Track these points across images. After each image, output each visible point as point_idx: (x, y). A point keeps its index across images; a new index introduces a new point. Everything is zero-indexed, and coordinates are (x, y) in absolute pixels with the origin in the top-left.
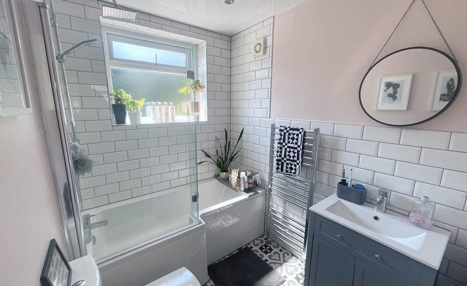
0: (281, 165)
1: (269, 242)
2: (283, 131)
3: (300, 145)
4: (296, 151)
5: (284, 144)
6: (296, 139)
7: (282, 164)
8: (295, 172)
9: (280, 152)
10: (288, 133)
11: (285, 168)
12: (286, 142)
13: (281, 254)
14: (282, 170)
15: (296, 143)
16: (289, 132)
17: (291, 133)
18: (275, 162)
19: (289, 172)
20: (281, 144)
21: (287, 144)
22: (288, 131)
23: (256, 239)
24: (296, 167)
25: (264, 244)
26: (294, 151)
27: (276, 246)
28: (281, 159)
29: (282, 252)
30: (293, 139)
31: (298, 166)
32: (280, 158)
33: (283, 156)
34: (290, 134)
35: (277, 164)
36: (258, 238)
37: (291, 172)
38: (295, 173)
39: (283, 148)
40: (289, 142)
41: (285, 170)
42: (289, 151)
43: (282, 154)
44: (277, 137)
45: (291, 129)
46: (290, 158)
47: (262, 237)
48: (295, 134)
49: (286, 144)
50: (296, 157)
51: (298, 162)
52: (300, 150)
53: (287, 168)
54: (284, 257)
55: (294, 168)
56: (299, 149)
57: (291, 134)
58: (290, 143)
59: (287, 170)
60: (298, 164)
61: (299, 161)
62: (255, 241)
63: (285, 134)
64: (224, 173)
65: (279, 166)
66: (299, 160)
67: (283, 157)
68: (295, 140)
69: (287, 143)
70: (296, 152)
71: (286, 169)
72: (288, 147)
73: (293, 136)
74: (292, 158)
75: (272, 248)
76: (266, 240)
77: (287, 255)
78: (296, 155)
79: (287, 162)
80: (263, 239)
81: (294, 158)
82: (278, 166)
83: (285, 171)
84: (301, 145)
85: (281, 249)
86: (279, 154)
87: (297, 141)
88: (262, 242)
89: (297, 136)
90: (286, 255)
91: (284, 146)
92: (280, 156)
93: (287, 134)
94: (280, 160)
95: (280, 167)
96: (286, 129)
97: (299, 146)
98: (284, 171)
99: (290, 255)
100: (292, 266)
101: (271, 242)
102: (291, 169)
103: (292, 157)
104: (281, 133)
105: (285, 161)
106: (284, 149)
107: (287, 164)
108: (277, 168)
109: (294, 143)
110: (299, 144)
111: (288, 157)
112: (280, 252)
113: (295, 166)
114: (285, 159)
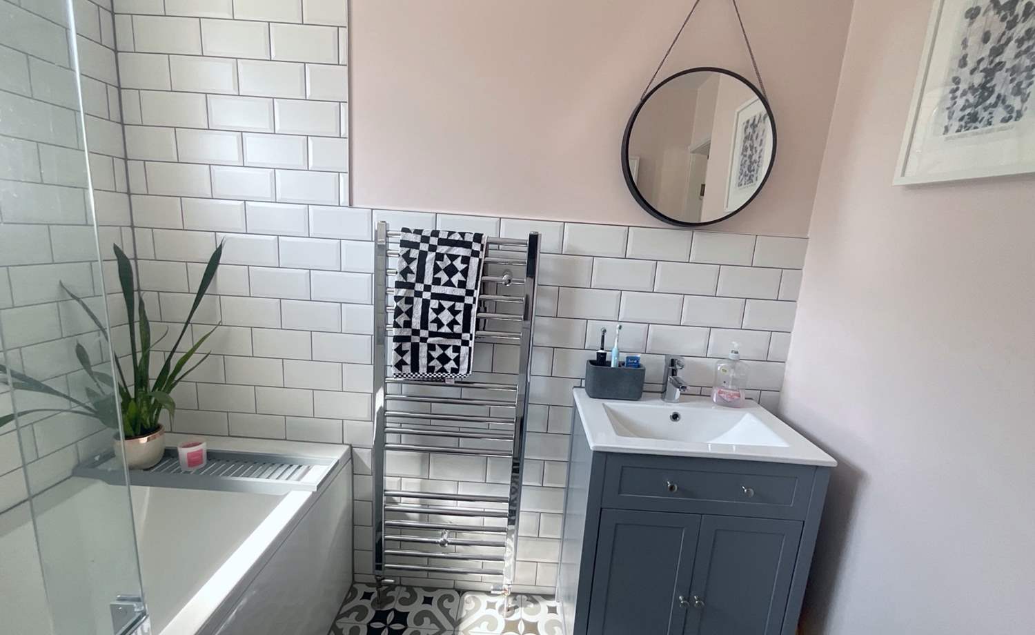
0: (409, 353)
1: (383, 599)
2: (415, 245)
3: (473, 289)
4: (459, 306)
5: (419, 287)
6: (462, 272)
7: (415, 348)
8: (456, 367)
9: (406, 313)
10: (434, 253)
11: (423, 361)
12: (428, 280)
13: (433, 608)
14: (415, 367)
15: (462, 284)
16: (437, 251)
17: (443, 255)
18: (391, 346)
19: (437, 369)
20: (411, 286)
21: (430, 286)
22: (433, 248)
23: (339, 617)
24: (459, 352)
25: (371, 614)
26: (454, 306)
27: (408, 595)
28: (410, 334)
29: (435, 602)
30: (451, 271)
31: (464, 350)
32: (407, 332)
33: (416, 323)
34: (439, 257)
35: (399, 351)
36: (340, 609)
37: (443, 370)
38: (455, 371)
39: (415, 299)
40: (437, 281)
41: (423, 367)
42: (437, 306)
43: (413, 320)
44: (396, 264)
45: (442, 242)
46: (438, 329)
47: (353, 598)
48: (459, 256)
49: (427, 288)
50: (458, 324)
51: (466, 336)
52: (474, 302)
53: (430, 358)
54: (446, 612)
55: (452, 358)
56: (469, 300)
57: (445, 256)
58: (442, 283)
59: (432, 364)
60: (465, 343)
61: (469, 335)
62: (339, 626)
63: (423, 255)
64: (144, 440)
65: (404, 358)
66: (469, 332)
67: (418, 327)
68: (459, 274)
69: (430, 283)
70: (462, 308)
71: (429, 362)
72: (435, 296)
73: (450, 262)
74: (445, 329)
75: (402, 609)
76: (369, 599)
77: (449, 601)
78: (460, 318)
79: (430, 340)
80: (358, 601)
81: (452, 329)
82: (400, 358)
83: (425, 369)
84: (476, 288)
85: (425, 598)
86: (402, 319)
87: (463, 279)
88: (362, 611)
89: (463, 262)
90: (446, 604)
91: (419, 294)
92: (408, 324)
93: (431, 256)
94: (407, 339)
95: (408, 358)
96: (425, 239)
97: (470, 293)
98: (423, 370)
99: (456, 595)
100: (478, 623)
101: (388, 595)
102: (444, 359)
103: (448, 325)
104: (408, 252)
105: (424, 340)
106: (418, 303)
107: (431, 347)
108: (399, 365)
109: (456, 285)
110: (471, 284)
111: (433, 327)
112: (427, 607)
113: (457, 349)
114: (424, 333)
